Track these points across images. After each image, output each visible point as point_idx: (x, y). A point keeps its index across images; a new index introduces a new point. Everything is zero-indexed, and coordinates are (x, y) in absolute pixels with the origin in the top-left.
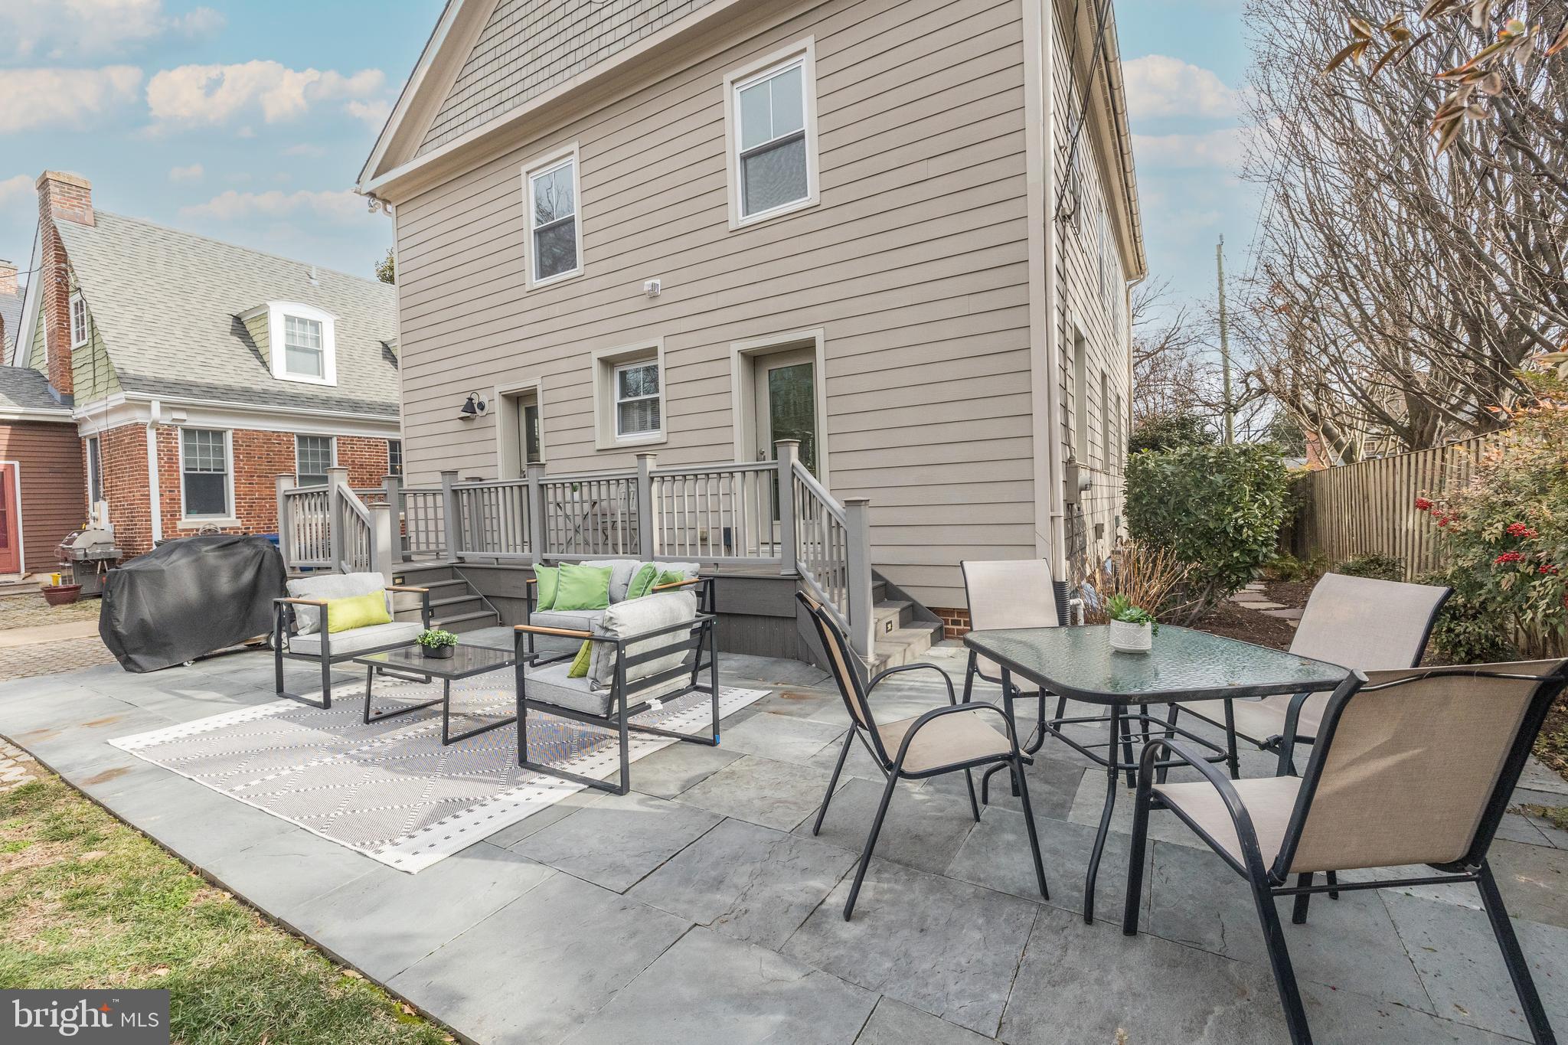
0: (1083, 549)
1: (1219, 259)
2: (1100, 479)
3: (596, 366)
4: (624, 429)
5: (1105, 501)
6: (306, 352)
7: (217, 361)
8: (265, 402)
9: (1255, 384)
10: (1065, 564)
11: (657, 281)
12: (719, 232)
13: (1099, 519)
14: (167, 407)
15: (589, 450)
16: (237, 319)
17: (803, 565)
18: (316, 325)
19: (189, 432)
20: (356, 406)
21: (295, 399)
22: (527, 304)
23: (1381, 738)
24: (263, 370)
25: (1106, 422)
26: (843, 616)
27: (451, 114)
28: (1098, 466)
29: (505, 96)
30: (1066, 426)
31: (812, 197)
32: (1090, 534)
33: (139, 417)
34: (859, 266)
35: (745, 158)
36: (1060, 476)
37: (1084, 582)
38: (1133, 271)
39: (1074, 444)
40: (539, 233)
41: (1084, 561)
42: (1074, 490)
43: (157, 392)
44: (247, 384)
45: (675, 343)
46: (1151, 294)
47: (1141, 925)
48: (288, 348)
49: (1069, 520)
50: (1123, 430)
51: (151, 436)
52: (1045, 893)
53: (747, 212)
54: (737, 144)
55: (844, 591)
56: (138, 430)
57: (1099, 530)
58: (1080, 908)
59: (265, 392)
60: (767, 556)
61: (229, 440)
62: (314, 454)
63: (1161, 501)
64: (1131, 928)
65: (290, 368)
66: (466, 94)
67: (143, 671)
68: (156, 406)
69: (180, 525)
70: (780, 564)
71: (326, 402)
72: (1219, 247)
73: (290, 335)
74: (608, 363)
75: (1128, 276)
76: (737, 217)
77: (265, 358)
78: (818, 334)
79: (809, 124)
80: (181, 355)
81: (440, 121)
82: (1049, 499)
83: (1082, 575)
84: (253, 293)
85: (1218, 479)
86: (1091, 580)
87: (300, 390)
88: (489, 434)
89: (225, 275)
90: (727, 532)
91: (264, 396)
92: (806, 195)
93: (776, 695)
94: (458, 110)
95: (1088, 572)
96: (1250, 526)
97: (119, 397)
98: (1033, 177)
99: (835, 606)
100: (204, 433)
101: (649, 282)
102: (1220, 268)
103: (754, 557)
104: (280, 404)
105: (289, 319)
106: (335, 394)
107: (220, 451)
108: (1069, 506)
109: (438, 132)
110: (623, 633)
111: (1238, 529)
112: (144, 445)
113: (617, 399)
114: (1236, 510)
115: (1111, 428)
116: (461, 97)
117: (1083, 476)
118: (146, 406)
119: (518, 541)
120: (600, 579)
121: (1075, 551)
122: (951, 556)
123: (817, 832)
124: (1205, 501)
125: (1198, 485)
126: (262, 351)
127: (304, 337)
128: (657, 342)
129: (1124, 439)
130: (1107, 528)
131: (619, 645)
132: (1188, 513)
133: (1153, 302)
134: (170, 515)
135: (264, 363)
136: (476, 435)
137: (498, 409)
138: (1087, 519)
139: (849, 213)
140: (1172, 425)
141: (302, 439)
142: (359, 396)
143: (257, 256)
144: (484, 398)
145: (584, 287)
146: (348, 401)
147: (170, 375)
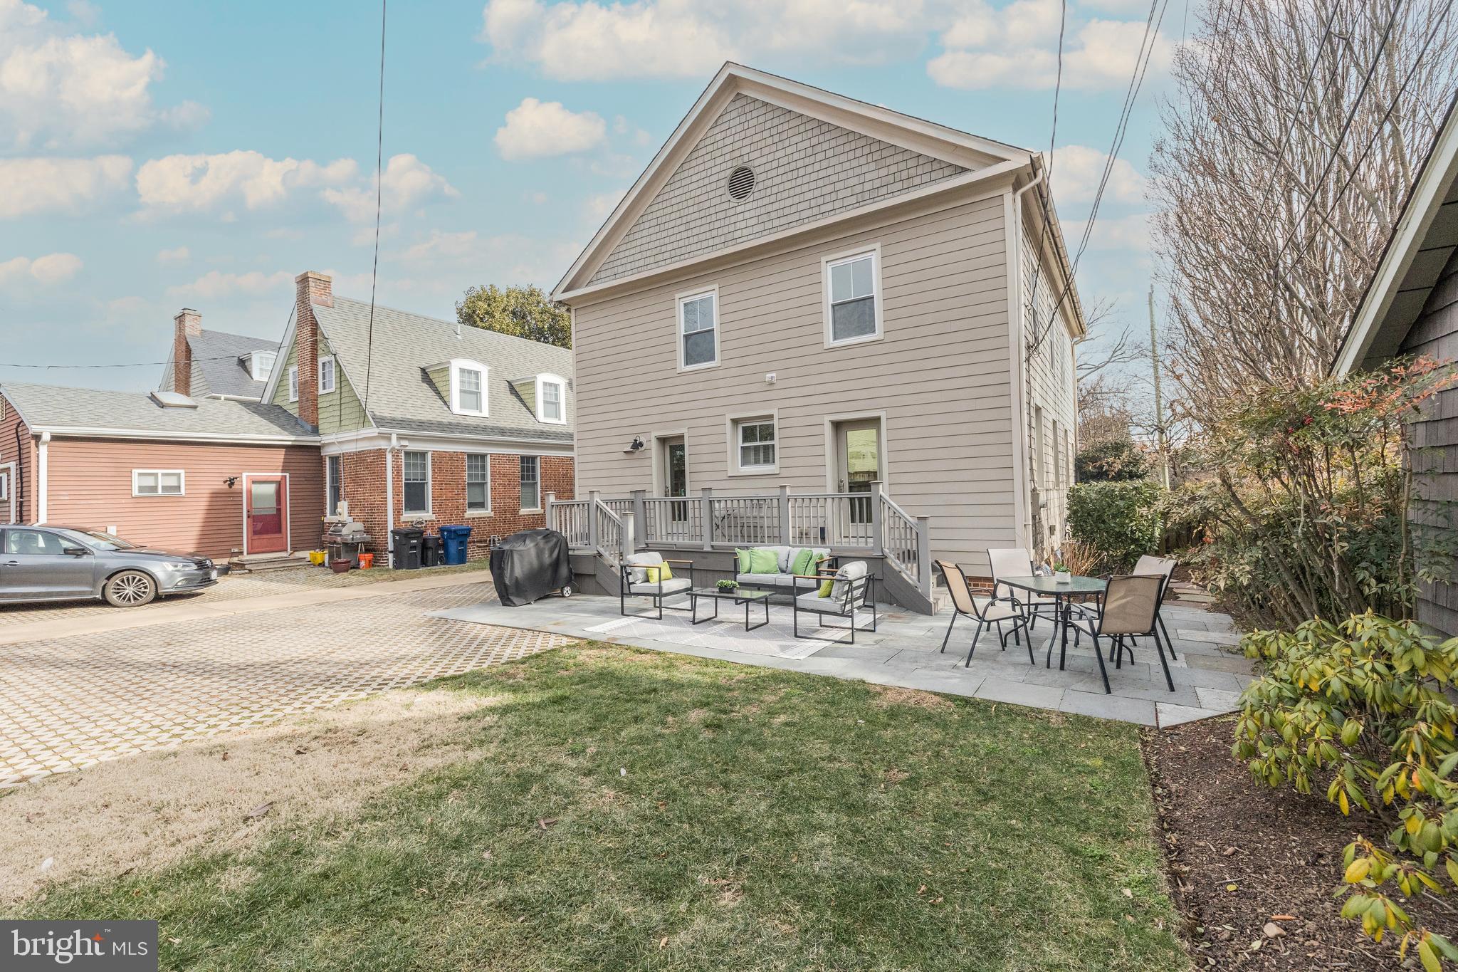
0: (1042, 542)
1: (1150, 303)
2: (1054, 495)
3: (729, 423)
4: (745, 462)
5: (1057, 509)
6: (471, 394)
7: (419, 403)
8: (452, 432)
9: (1179, 409)
10: (1033, 551)
11: (774, 375)
12: (817, 349)
13: (1052, 522)
14: (400, 438)
15: (722, 476)
16: (423, 370)
17: (886, 550)
18: (477, 374)
19: (407, 454)
20: (502, 431)
21: (467, 428)
22: (678, 381)
23: (1122, 594)
24: (446, 408)
25: (1057, 452)
26: (915, 578)
27: (622, 255)
28: (1051, 486)
29: (664, 249)
30: (1031, 469)
31: (878, 334)
32: (1046, 532)
33: (383, 444)
34: (907, 378)
35: (833, 306)
36: (1029, 500)
37: (1043, 563)
38: (1076, 331)
39: (1036, 479)
40: (687, 337)
41: (1043, 550)
42: (1037, 507)
43: (393, 427)
44: (439, 419)
45: (785, 413)
46: (1098, 313)
47: (1066, 667)
48: (462, 391)
49: (1034, 525)
50: (1070, 453)
51: (389, 458)
52: (1033, 663)
53: (835, 338)
54: (829, 299)
55: (915, 565)
56: (380, 454)
57: (1052, 529)
58: (1046, 664)
59: (450, 424)
60: (863, 545)
61: (429, 457)
62: (476, 467)
63: (1089, 514)
64: (1062, 668)
65: (463, 406)
66: (634, 244)
67: (515, 606)
68: (394, 437)
69: (403, 519)
70: (872, 549)
71: (485, 430)
72: (1151, 294)
73: (462, 382)
74: (735, 422)
75: (1073, 335)
76: (830, 342)
77: (446, 399)
78: (883, 414)
79: (877, 292)
80: (400, 400)
81: (612, 258)
82: (1023, 514)
83: (1042, 558)
84: (427, 350)
85: (1121, 503)
86: (1048, 563)
87: (469, 421)
88: (647, 462)
89: (408, 337)
90: (823, 530)
91: (450, 427)
92: (874, 331)
93: (886, 616)
94: (627, 253)
95: (1046, 557)
96: (1140, 531)
97: (373, 431)
98: (1013, 338)
99: (909, 573)
100: (415, 454)
101: (769, 375)
102: (1151, 312)
103: (839, 545)
104: (461, 432)
105: (462, 371)
106: (489, 423)
107: (424, 467)
108: (1034, 517)
109: (611, 265)
110: (850, 577)
111: (1133, 532)
112: (384, 464)
113: (740, 444)
114: (1131, 522)
115: (1060, 456)
116: (629, 246)
117: (1042, 498)
118: (387, 437)
119: (664, 533)
120: (772, 557)
121: (1038, 544)
122: (981, 546)
123: (942, 652)
124: (1114, 516)
125: (1109, 506)
126: (443, 394)
127: (470, 383)
128: (775, 412)
129: (1071, 460)
130: (1058, 528)
131: (850, 582)
132: (1104, 522)
133: (1099, 322)
134: (398, 513)
135: (445, 403)
136: (637, 463)
137: (653, 447)
138: (1044, 523)
139: (902, 346)
140: (1108, 448)
141: (470, 456)
142: (502, 424)
143: (423, 320)
144: (642, 439)
145: (721, 373)
146: (497, 428)
147: (398, 415)
